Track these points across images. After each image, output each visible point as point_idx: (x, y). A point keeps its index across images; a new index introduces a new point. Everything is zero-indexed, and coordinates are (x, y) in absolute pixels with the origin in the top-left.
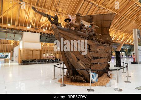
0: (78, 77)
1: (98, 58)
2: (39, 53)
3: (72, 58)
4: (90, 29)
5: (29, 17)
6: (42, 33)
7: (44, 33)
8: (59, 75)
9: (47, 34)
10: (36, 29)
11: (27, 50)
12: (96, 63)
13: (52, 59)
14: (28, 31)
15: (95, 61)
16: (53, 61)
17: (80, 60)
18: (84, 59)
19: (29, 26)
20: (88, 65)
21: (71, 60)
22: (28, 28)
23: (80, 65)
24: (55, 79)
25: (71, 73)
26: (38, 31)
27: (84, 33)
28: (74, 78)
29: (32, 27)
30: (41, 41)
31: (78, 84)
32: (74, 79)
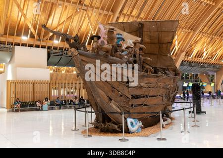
0: (110, 124)
1: (144, 97)
2: (45, 88)
3: (100, 97)
4: (132, 51)
5: (25, 17)
6: (51, 47)
7: (55, 48)
8: (83, 126)
9: (61, 49)
10: (39, 40)
11: (23, 83)
12: (139, 105)
13: (71, 101)
14: (24, 45)
15: (136, 102)
16: (74, 104)
17: (113, 101)
18: (119, 99)
19: (26, 34)
20: (125, 108)
21: (98, 100)
22: (25, 39)
23: (112, 107)
24: (76, 130)
25: (101, 119)
26: (44, 44)
27: (119, 59)
28: (103, 126)
29: (32, 36)
30: (49, 64)
31: (110, 134)
32: (104, 128)
